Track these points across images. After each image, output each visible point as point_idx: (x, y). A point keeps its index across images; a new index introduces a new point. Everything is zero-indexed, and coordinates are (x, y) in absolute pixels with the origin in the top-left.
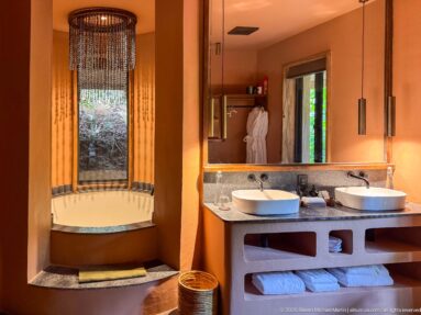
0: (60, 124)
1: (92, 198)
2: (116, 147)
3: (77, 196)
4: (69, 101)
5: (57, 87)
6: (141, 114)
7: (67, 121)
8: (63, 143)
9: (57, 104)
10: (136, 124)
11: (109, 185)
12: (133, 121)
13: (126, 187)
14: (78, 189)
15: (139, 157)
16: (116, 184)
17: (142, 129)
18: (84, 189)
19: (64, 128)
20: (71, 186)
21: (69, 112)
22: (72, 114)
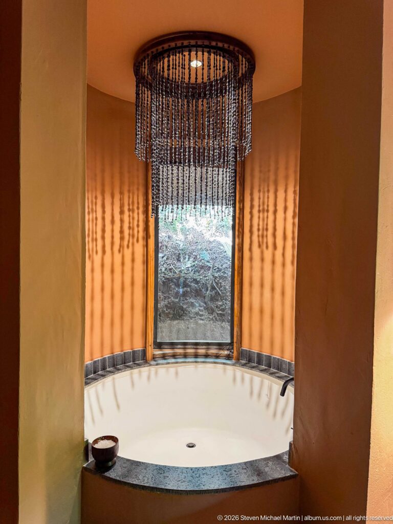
0: (128, 253)
1: (177, 373)
2: (213, 288)
3: (153, 369)
4: (142, 217)
5: (121, 193)
6: (255, 238)
7: (139, 248)
8: (133, 284)
9: (122, 221)
10: (246, 254)
11: (202, 351)
12: (241, 250)
13: (228, 357)
14: (154, 358)
15: (251, 309)
16: (213, 351)
17: (257, 263)
18: (164, 357)
19: (133, 260)
20: (144, 352)
21: (141, 234)
22: (147, 237)
